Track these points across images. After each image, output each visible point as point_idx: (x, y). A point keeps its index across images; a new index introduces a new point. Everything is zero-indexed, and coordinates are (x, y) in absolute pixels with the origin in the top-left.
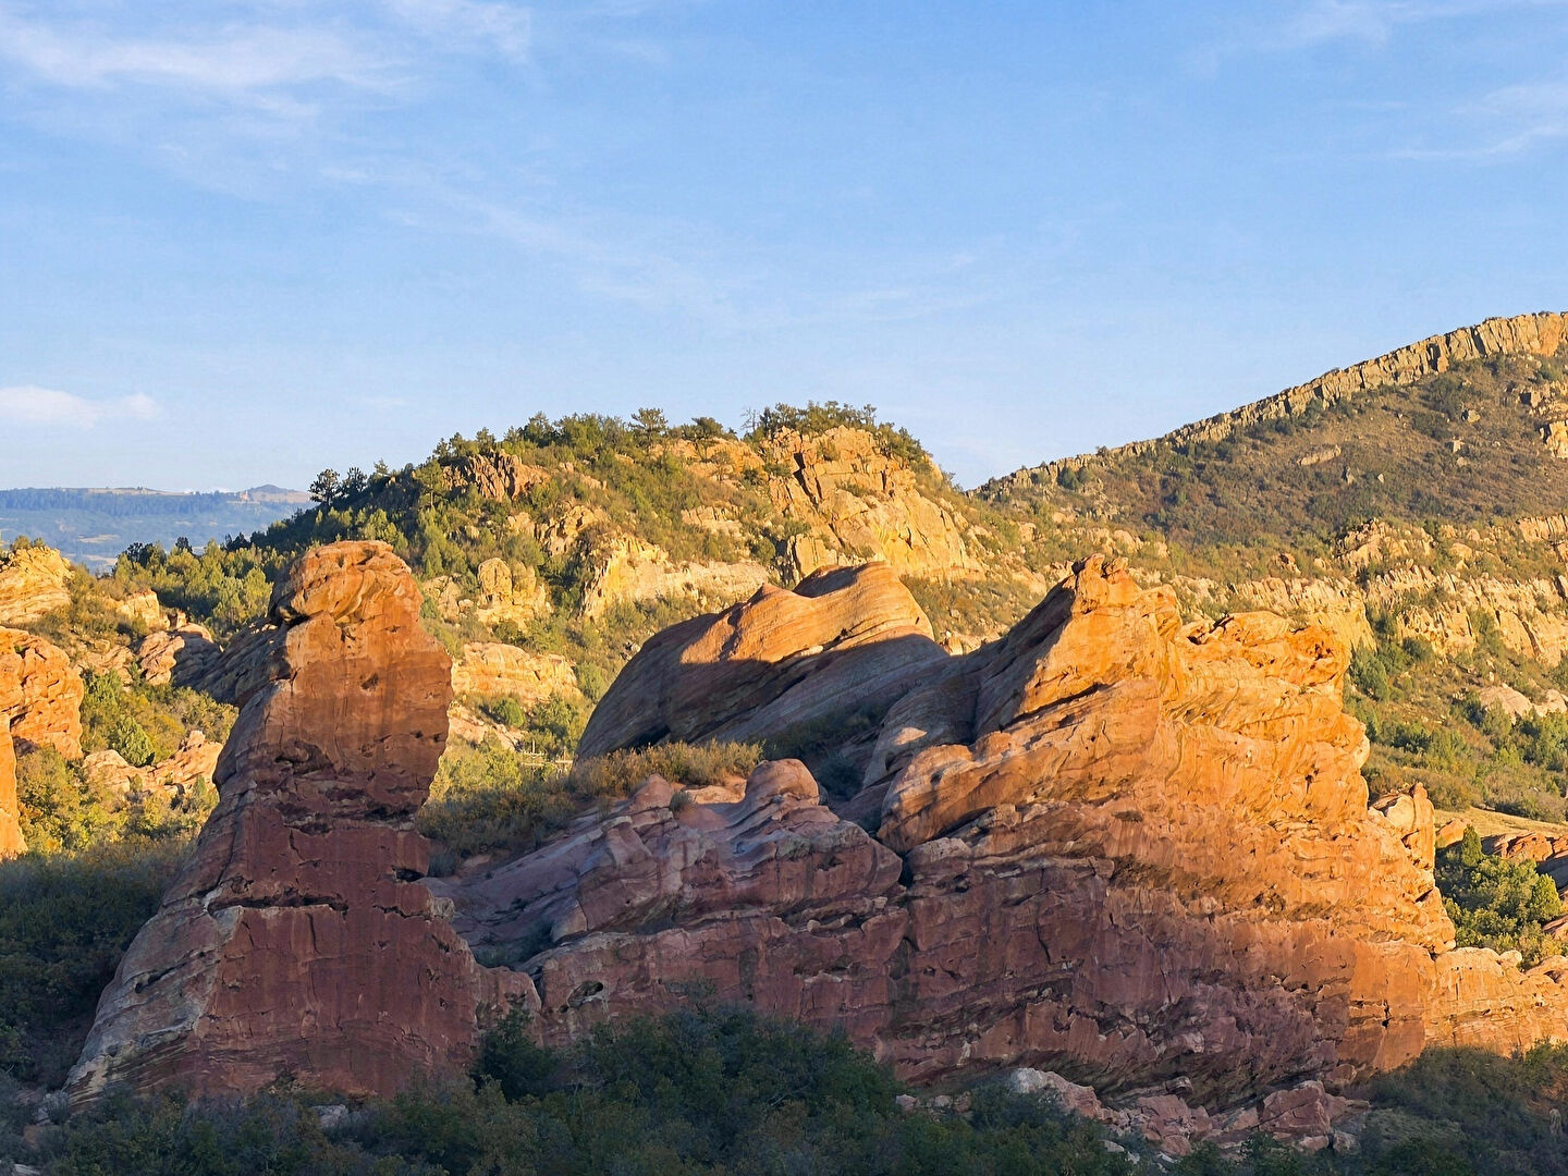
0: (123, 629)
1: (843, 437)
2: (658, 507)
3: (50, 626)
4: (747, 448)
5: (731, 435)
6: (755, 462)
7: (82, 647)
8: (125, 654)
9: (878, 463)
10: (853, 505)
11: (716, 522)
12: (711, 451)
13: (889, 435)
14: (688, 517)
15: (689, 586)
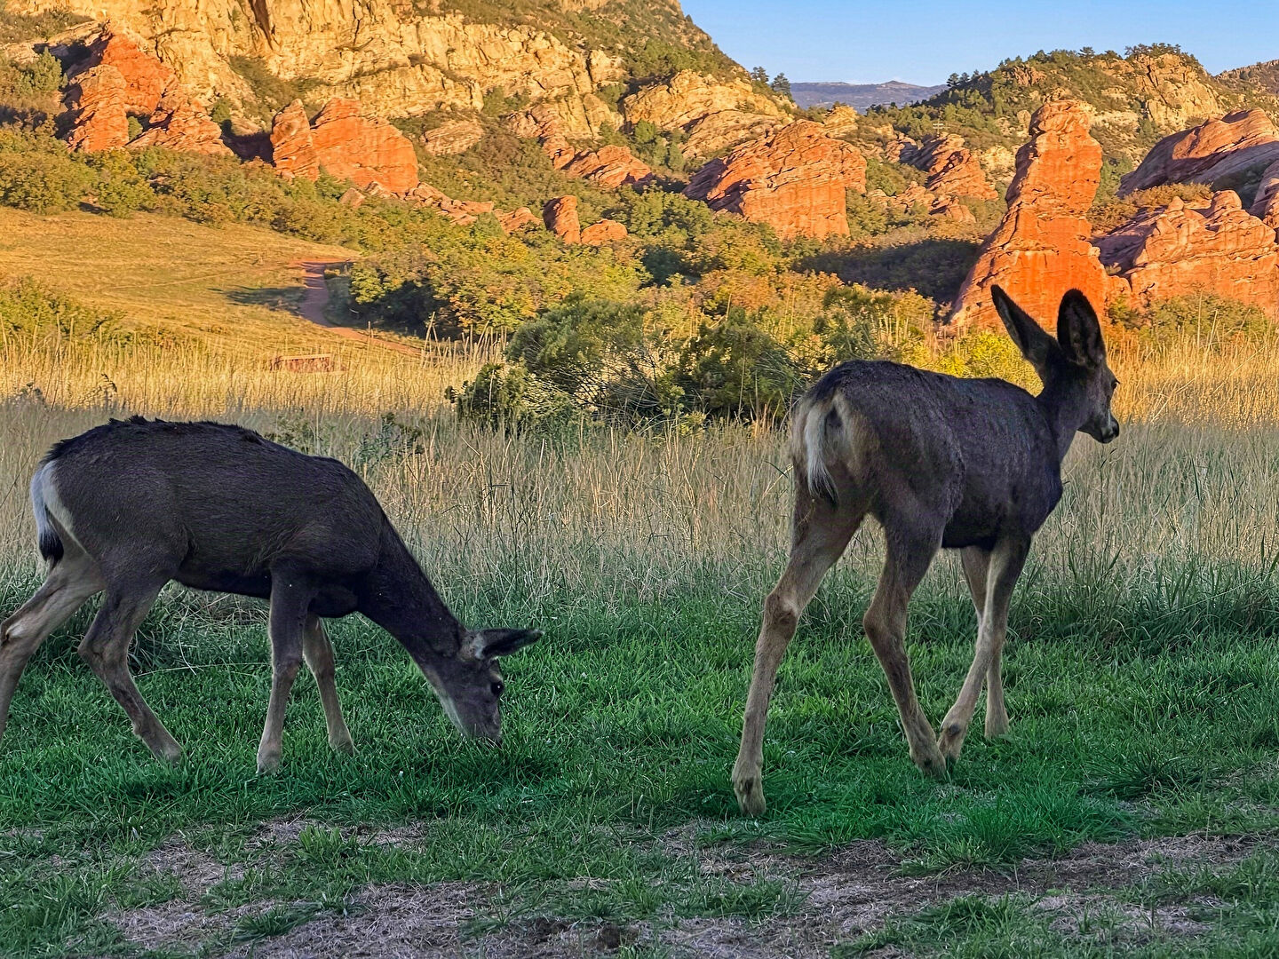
0: (878, 140)
1: (1168, 57)
2: (1092, 88)
3: (848, 138)
4: (1127, 63)
5: (1120, 58)
6: (1131, 70)
7: (862, 147)
8: (880, 150)
9: (1182, 69)
10: (1171, 87)
11: (1116, 95)
12: (1113, 65)
13: (1186, 57)
14: (1104, 93)
15: (1104, 121)
